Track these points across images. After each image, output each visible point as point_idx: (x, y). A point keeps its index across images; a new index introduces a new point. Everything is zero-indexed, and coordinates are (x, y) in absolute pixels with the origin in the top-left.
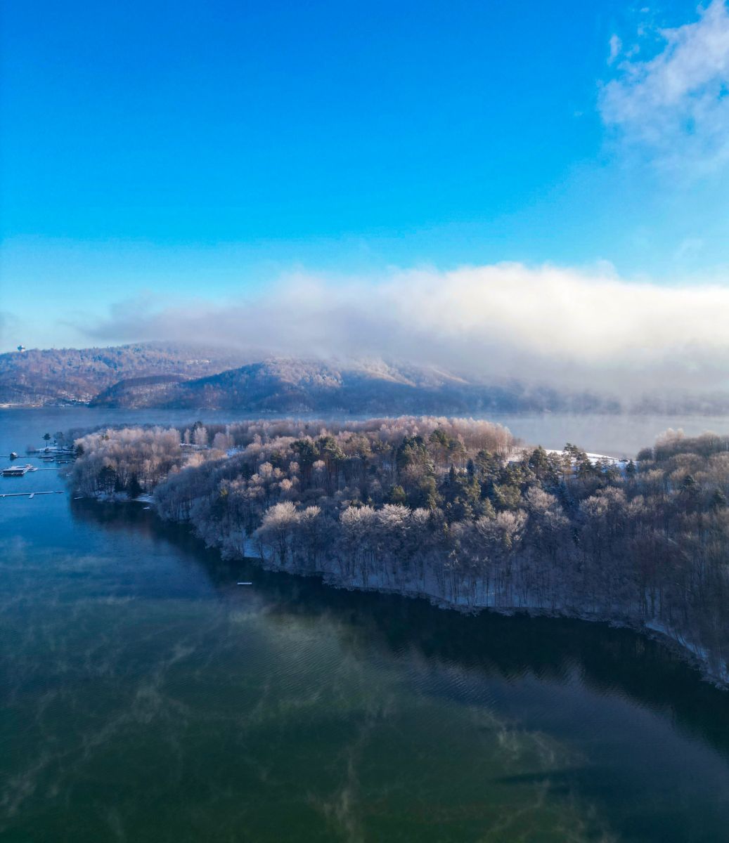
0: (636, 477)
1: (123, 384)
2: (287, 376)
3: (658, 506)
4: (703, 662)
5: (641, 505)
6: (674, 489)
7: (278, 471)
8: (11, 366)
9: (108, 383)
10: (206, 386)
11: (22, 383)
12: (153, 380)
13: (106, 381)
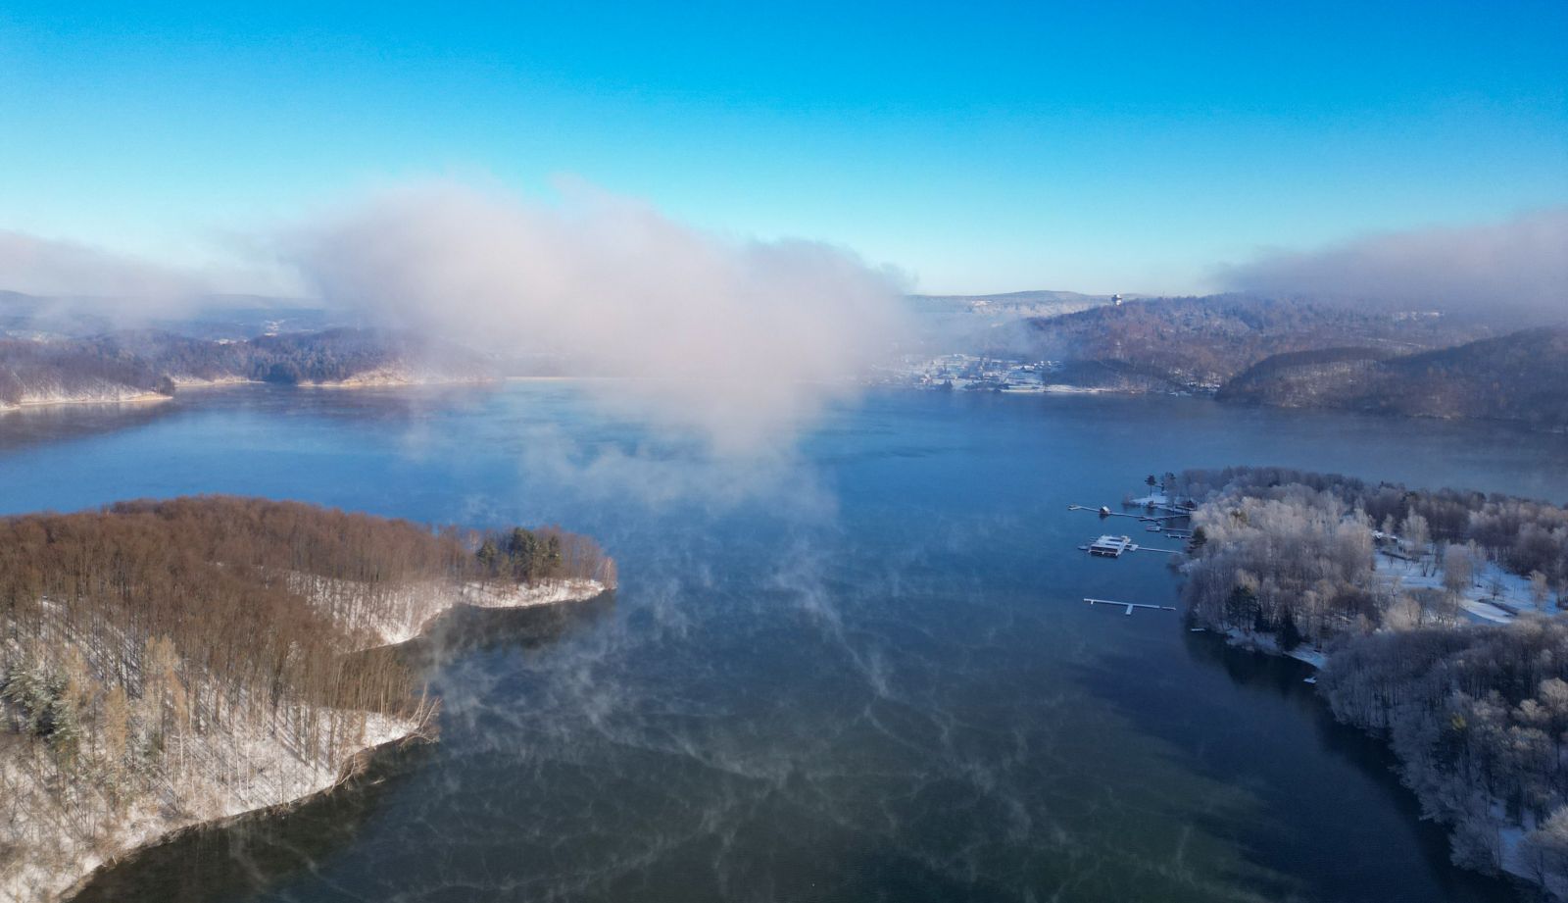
9: (1247, 356)
10: (1431, 370)
12: (1325, 357)
13: (1244, 353)
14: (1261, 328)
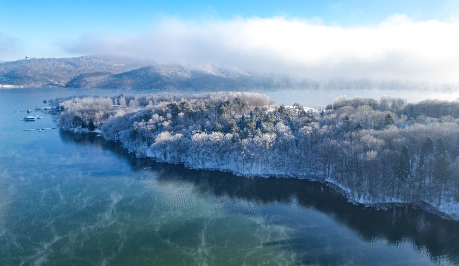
0: (325, 117)
1: (81, 76)
2: (163, 72)
3: (334, 130)
4: (348, 194)
5: (326, 129)
6: (341, 122)
7: (161, 118)
8: (23, 67)
10: (124, 77)
11: (29, 75)
12: (97, 74)
13: (73, 74)
14: (77, 67)
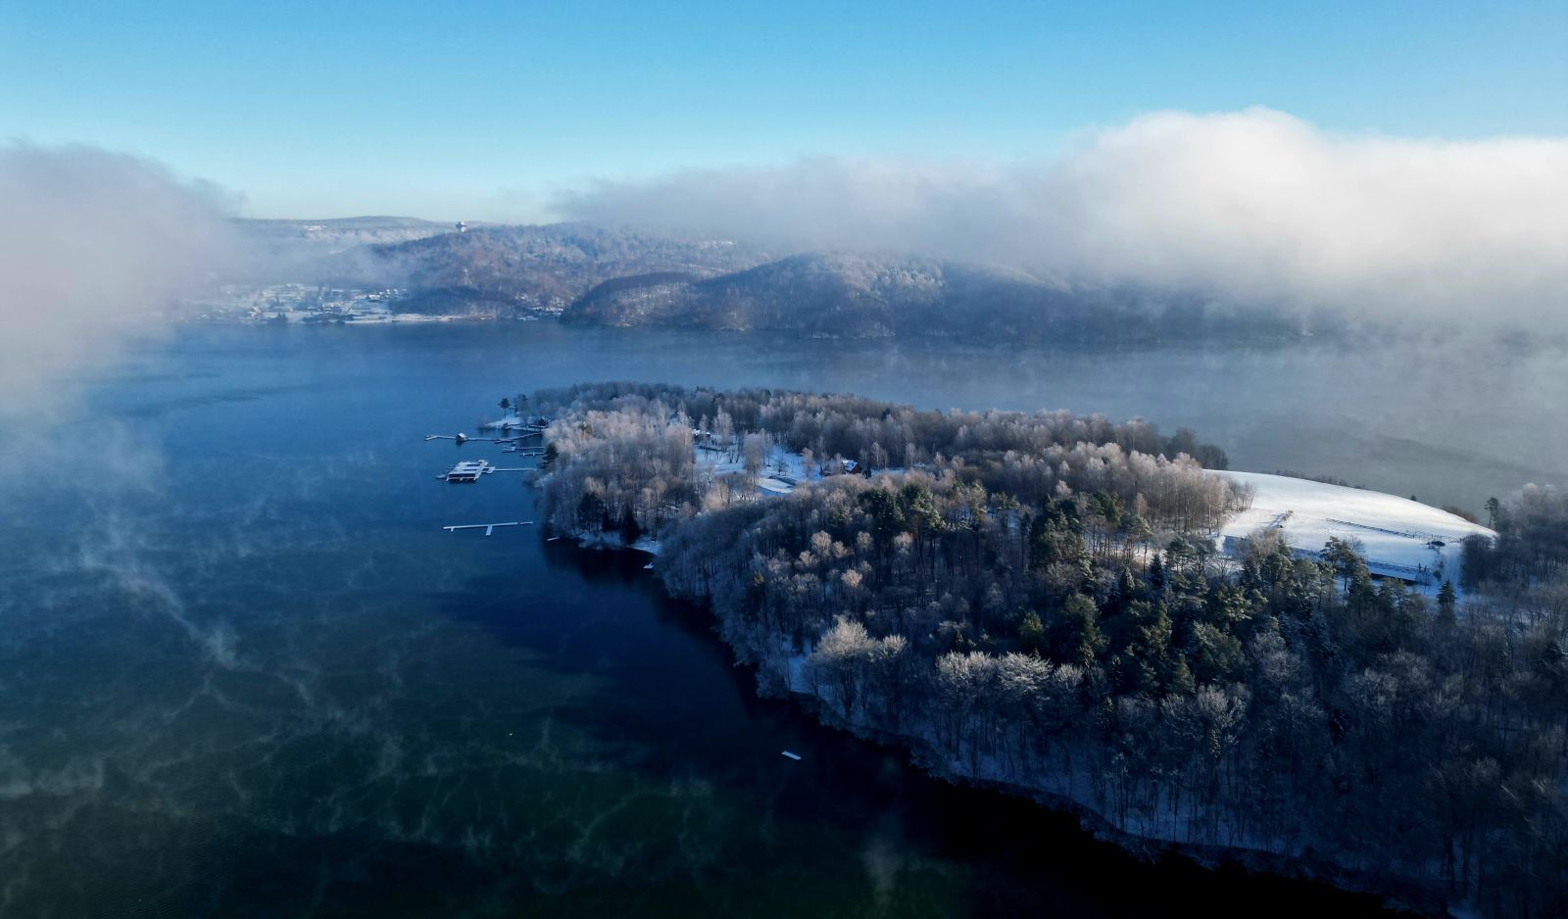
1: (606, 287)
7: (839, 546)
9: (585, 281)
10: (729, 290)
11: (466, 283)
12: (649, 280)
13: (582, 277)
14: (596, 255)
